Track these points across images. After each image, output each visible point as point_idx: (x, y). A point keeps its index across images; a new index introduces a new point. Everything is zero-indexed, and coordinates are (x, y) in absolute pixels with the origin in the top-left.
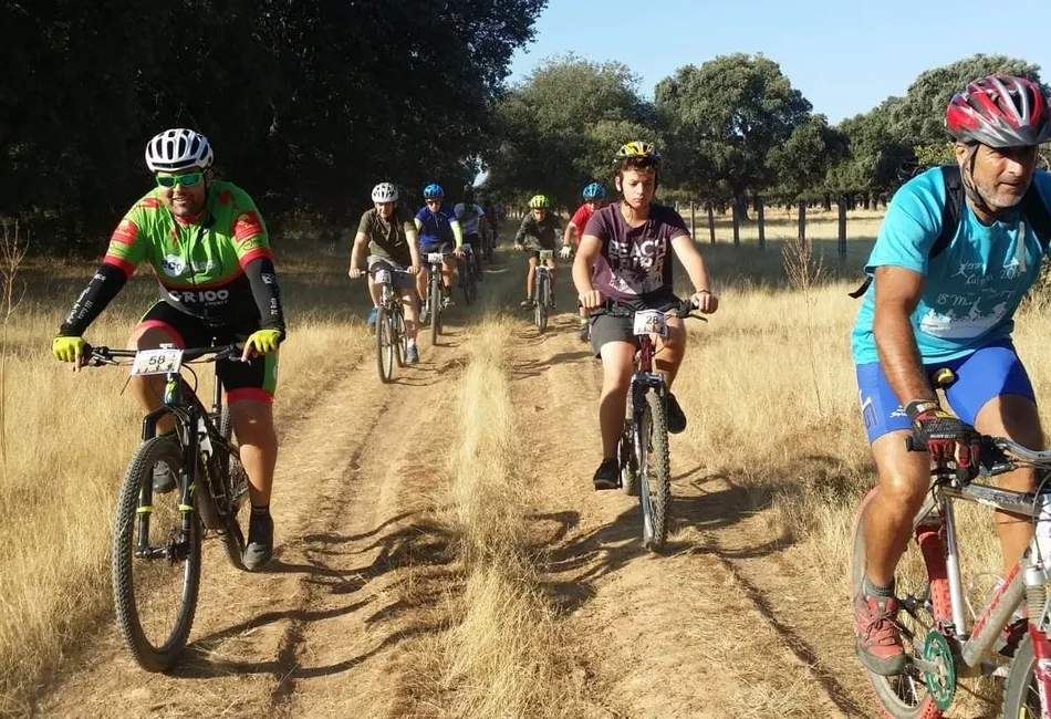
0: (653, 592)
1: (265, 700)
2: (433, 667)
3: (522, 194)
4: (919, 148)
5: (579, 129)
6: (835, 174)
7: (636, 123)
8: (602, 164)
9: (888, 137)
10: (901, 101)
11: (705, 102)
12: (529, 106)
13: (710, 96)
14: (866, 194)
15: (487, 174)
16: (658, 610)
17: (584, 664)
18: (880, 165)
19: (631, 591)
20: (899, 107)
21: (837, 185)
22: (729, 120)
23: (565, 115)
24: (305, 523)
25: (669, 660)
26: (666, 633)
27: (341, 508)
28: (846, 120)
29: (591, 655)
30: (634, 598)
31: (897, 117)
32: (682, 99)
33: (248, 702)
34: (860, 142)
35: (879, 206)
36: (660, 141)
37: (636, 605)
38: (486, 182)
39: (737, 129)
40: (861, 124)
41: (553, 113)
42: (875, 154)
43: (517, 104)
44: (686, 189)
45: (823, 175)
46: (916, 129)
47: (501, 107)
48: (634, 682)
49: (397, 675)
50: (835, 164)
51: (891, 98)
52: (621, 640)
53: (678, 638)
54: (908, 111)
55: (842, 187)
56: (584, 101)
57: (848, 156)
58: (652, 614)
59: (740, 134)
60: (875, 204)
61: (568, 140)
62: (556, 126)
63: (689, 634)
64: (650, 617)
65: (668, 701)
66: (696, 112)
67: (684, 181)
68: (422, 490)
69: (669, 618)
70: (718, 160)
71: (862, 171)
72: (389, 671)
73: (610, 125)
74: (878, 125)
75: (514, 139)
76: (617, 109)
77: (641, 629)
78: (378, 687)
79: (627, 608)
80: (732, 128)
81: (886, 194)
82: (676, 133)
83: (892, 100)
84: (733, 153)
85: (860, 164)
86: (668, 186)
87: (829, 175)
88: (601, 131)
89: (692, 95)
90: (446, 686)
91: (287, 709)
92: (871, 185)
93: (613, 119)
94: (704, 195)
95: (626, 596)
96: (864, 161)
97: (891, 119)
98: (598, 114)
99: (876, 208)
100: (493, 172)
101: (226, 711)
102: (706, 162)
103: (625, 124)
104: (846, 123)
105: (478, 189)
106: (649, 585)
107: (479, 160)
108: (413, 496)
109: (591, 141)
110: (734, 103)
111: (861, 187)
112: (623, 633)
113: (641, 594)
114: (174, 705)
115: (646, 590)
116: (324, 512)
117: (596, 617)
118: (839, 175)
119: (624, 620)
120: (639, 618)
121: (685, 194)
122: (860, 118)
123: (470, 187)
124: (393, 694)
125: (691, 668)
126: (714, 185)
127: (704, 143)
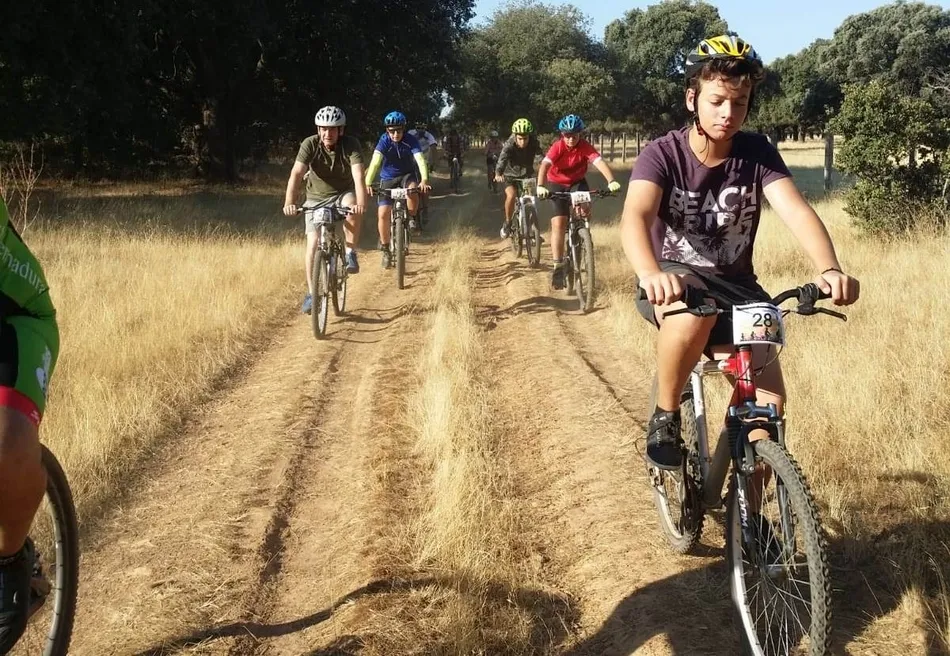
0: (603, 485)
1: (254, 579)
2: (405, 551)
3: (484, 125)
4: (845, 86)
5: (536, 66)
6: (767, 109)
7: (587, 61)
8: (556, 98)
9: (816, 75)
10: (828, 43)
11: (651, 42)
12: (491, 44)
13: (655, 37)
14: (795, 127)
15: (452, 106)
16: (607, 502)
17: (541, 550)
18: (808, 101)
19: (582, 484)
20: (826, 49)
21: (769, 119)
22: (671, 59)
23: (524, 54)
24: (289, 420)
25: (617, 547)
26: (615, 523)
27: (322, 407)
28: (778, 59)
29: (547, 542)
30: (585, 490)
31: (824, 59)
32: (629, 41)
33: (239, 581)
34: (791, 79)
35: (807, 138)
36: (609, 78)
37: (588, 497)
38: (452, 114)
39: (679, 68)
40: (792, 63)
41: (512, 51)
42: (803, 91)
43: (480, 43)
44: (632, 121)
45: (757, 110)
46: (842, 68)
47: (466, 46)
48: (586, 566)
49: (373, 558)
50: (768, 99)
51: (819, 40)
52: (573, 527)
53: (625, 527)
54: (834, 53)
55: (773, 121)
56: (540, 41)
57: (780, 93)
58: (602, 505)
59: (682, 72)
60: (803, 136)
61: (526, 76)
62: (515, 63)
63: (635, 523)
64: (600, 508)
65: (616, 584)
66: (642, 50)
67: (631, 114)
68: (395, 391)
69: (617, 509)
70: (662, 96)
71: (792, 106)
72: (366, 553)
73: (564, 63)
74: (806, 65)
75: (477, 76)
76: (570, 48)
77: (592, 519)
78: (356, 569)
79: (579, 500)
80: (674, 67)
81: (813, 127)
82: (623, 71)
83: (820, 42)
84: (675, 89)
85: (790, 99)
86: (615, 119)
87: (762, 110)
88: (557, 69)
89: (638, 37)
90: (416, 568)
91: (274, 587)
92: (800, 119)
93: (567, 58)
94: (648, 128)
95: (578, 489)
96: (793, 97)
97: (819, 59)
98: (553, 53)
99: (804, 140)
100: (457, 104)
101: (220, 588)
102: (651, 98)
103: (577, 63)
104: (778, 62)
105: (444, 120)
106: (597, 480)
107: (444, 94)
108: (386, 397)
109: (547, 78)
110: (677, 44)
111: (790, 121)
112: (575, 522)
113: (592, 487)
114: (172, 582)
115: (596, 484)
116: (306, 411)
117: (551, 507)
118: (771, 109)
119: (577, 510)
120: (590, 509)
121: (631, 126)
122: (791, 58)
123: (437, 118)
124: (369, 575)
125: (637, 553)
126: (657, 118)
127: (649, 80)
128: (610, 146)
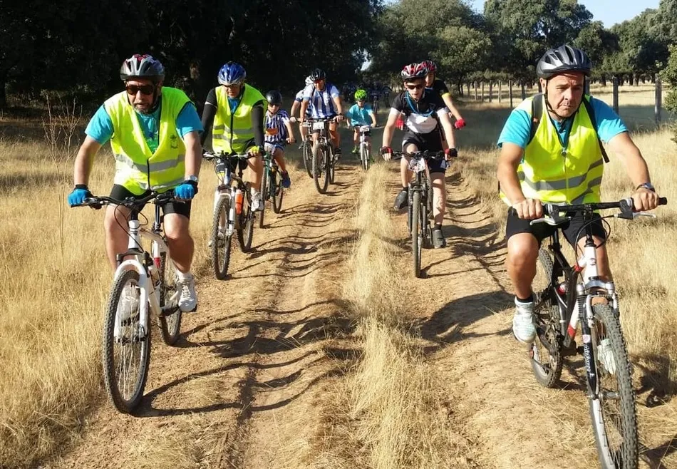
0: (493, 354)
1: (233, 422)
2: (344, 404)
3: (394, 75)
4: (671, 46)
5: (433, 32)
6: (608, 61)
7: (471, 28)
8: (448, 55)
9: (646, 36)
10: (654, 12)
11: (519, 14)
12: (399, 16)
13: (522, 9)
14: (631, 75)
15: (370, 62)
16: (496, 368)
17: (446, 405)
18: (641, 55)
19: (477, 354)
20: (653, 16)
21: (611, 69)
22: (535, 25)
23: (423, 23)
24: (256, 300)
25: (505, 403)
26: (502, 384)
27: (279, 290)
28: (616, 24)
29: (451, 398)
30: (479, 358)
31: (652, 23)
32: (503, 12)
33: (222, 423)
34: (627, 39)
35: (640, 83)
36: (488, 40)
37: (481, 364)
38: (370, 67)
39: (540, 31)
40: (627, 27)
41: (414, 22)
42: (636, 47)
43: (390, 16)
44: (505, 71)
45: (601, 62)
46: (666, 30)
47: (381, 19)
48: (480, 418)
49: (320, 408)
50: (610, 54)
51: (648, 10)
52: (471, 387)
53: (511, 388)
54: (660, 19)
55: (614, 70)
56: (436, 14)
57: (619, 49)
58: (492, 370)
59: (543, 34)
60: (637, 82)
61: (424, 39)
62: (417, 30)
63: (519, 385)
64: (490, 372)
65: (505, 432)
66: (513, 21)
67: (504, 66)
68: (333, 278)
69: (504, 374)
70: (528, 52)
71: (628, 59)
72: (315, 404)
73: (454, 29)
74: (638, 28)
75: (388, 39)
76: (458, 18)
77: (486, 381)
78: (308, 417)
79: (475, 366)
80: (537, 31)
81: (645, 75)
82: (498, 34)
83: (648, 11)
84: (538, 48)
85: (627, 54)
86: (492, 70)
87: (605, 61)
88: (448, 33)
89: (510, 9)
90: (353, 417)
91: (247, 429)
92: (634, 69)
93: (455, 25)
94: (517, 76)
95: (474, 357)
96: (629, 52)
97: (648, 24)
98: (445, 22)
99: (638, 85)
100: (375, 60)
101: (207, 429)
102: (519, 54)
103: (463, 29)
104: (617, 26)
105: (364, 72)
106: (488, 350)
107: (365, 53)
108: (327, 283)
109: (441, 40)
110: (538, 14)
111: (627, 70)
112: (472, 382)
113: (485, 356)
114: (173, 423)
115: (488, 353)
116: (267, 293)
117: (453, 371)
118: (612, 61)
119: (473, 374)
120: (483, 373)
121: (504, 75)
122: (626, 23)
123: (359, 71)
124: (318, 422)
125: (521, 409)
126: (524, 69)
127: (518, 41)
128: (489, 90)
